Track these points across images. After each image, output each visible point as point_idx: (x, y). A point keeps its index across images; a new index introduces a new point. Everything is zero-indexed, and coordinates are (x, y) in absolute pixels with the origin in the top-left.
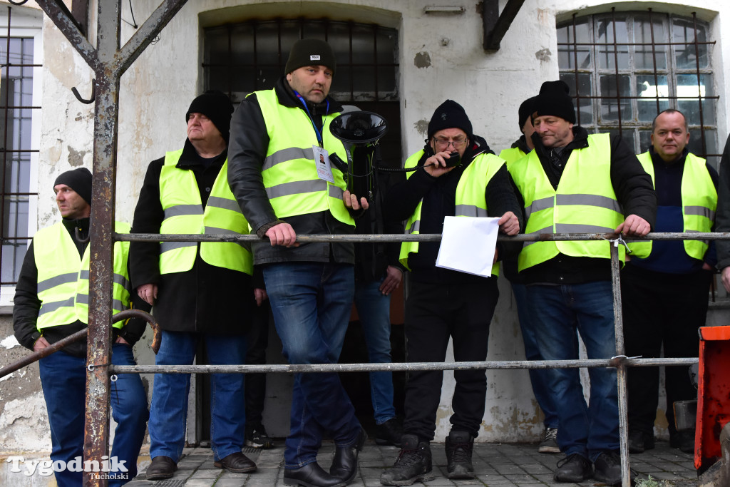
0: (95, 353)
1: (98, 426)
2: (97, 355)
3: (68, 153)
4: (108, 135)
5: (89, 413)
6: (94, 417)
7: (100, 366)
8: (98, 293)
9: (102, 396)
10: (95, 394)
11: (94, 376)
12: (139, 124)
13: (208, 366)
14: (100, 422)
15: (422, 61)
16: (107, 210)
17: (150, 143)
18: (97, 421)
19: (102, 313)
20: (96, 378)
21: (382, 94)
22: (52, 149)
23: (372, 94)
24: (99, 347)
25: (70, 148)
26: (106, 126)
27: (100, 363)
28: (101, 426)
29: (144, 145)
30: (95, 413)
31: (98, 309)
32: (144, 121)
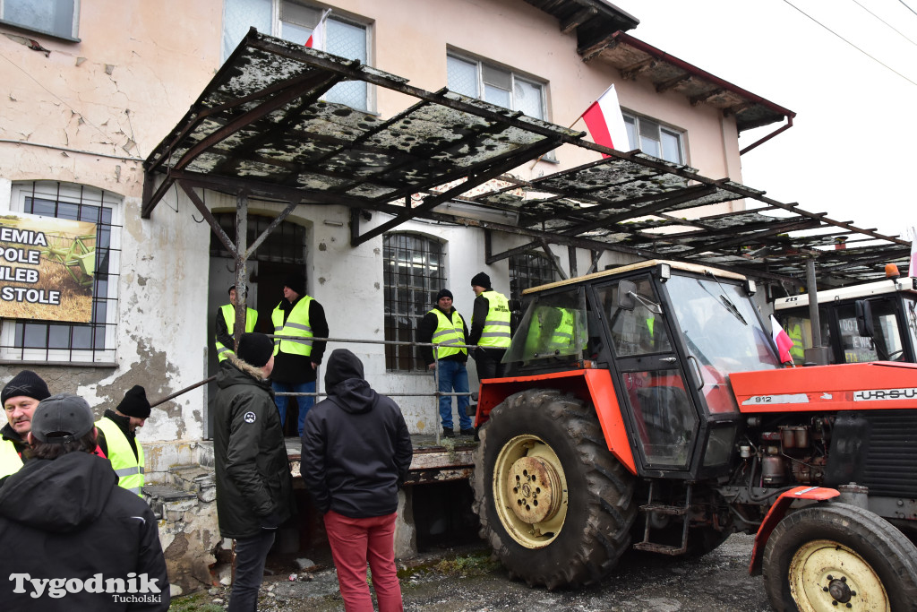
3: (138, 278)
12: (178, 265)
15: (322, 247)
17: (184, 276)
21: (297, 260)
22: (129, 275)
23: (291, 259)
25: (139, 276)
29: (180, 277)
32: (180, 263)
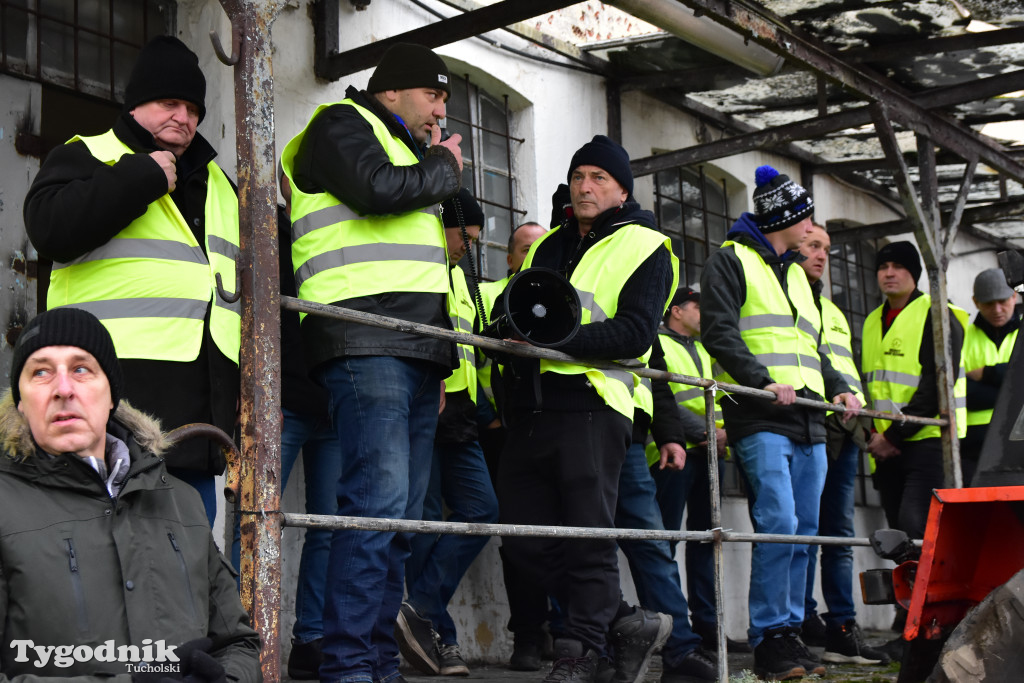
0: (265, 490)
1: (270, 613)
2: (267, 493)
4: (266, 128)
5: (260, 592)
6: (266, 598)
7: (271, 513)
8: (266, 389)
9: (273, 562)
10: (267, 559)
11: (264, 527)
13: (388, 520)
14: (273, 605)
16: (272, 253)
18: (269, 603)
19: (271, 424)
20: (267, 532)
24: (269, 481)
26: (264, 112)
27: (271, 508)
28: (274, 613)
30: (266, 592)
31: (267, 417)
